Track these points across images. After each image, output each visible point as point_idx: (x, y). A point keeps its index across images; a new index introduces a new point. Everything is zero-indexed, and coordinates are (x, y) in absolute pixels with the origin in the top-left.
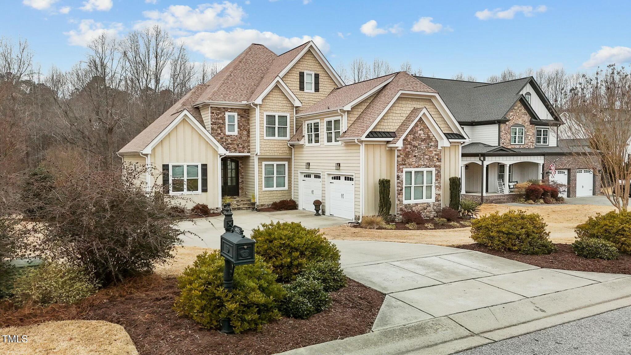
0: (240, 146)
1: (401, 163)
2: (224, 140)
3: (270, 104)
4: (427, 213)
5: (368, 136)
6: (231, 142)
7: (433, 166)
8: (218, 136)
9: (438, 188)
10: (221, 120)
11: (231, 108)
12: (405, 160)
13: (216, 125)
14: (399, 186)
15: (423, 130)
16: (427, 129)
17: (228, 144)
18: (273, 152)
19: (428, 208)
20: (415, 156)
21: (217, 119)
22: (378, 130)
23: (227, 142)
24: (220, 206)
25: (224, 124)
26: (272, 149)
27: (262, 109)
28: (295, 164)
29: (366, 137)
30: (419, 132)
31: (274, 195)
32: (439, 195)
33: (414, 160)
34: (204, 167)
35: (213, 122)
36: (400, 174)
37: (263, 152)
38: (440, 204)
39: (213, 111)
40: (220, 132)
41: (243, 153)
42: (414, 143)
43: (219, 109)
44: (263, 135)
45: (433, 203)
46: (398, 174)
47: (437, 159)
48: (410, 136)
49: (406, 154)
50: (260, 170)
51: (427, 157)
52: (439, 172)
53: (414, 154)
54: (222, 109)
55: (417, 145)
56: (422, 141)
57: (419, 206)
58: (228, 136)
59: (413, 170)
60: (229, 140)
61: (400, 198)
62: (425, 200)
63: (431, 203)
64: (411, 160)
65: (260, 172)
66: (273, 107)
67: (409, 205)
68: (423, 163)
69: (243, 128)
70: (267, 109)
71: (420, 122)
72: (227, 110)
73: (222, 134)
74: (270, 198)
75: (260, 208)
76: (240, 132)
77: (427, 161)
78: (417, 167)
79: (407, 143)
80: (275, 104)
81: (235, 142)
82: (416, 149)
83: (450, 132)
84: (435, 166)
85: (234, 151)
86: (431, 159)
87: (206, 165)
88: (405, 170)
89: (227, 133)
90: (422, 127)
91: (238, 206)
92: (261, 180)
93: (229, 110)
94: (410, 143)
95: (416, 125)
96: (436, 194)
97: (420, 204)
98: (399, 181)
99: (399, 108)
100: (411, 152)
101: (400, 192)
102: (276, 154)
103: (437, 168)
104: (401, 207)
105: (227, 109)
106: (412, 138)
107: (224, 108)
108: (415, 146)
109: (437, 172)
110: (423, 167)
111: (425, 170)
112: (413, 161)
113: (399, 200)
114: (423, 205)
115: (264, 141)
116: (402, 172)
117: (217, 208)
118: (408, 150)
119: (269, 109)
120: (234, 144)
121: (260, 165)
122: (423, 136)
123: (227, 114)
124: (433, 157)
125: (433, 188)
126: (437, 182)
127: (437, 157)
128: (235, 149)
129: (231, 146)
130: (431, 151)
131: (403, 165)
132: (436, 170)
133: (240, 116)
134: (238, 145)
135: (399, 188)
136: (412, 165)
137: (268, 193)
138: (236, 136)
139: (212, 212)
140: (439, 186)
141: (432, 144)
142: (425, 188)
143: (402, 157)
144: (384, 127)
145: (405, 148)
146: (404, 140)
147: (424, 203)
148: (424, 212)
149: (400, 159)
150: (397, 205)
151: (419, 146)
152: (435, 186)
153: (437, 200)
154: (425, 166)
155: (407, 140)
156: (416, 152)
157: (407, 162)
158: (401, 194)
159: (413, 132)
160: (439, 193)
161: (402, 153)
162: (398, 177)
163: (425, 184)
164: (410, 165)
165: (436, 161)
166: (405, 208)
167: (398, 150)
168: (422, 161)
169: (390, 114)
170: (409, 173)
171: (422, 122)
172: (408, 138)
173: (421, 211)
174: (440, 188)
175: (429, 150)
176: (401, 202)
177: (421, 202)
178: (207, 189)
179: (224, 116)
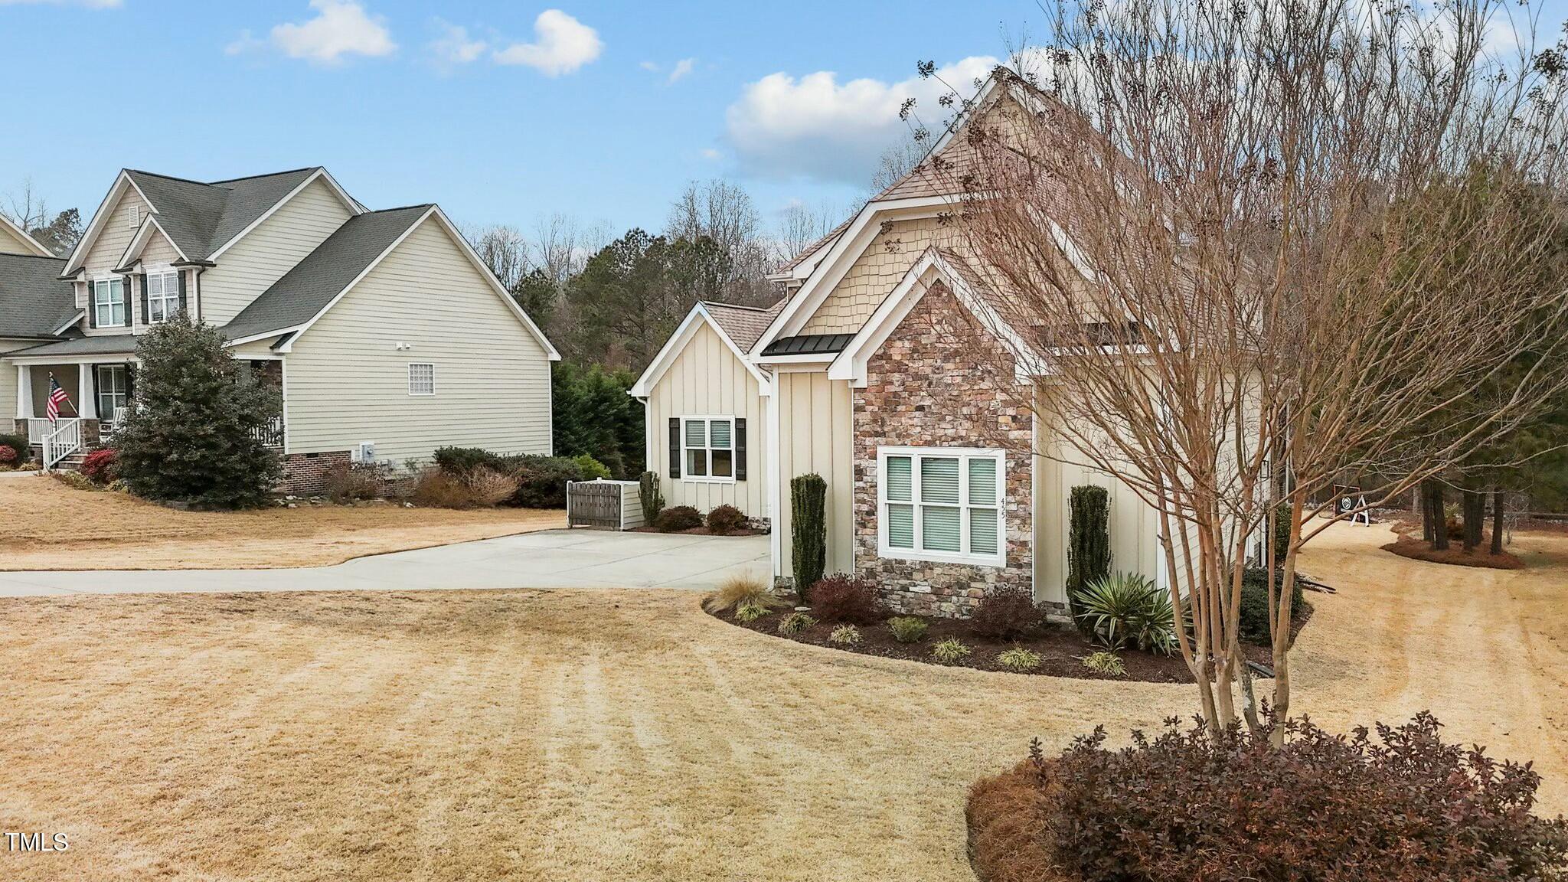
1: (866, 428)
4: (973, 602)
5: (770, 350)
7: (996, 443)
9: (1018, 521)
12: (883, 419)
14: (864, 502)
16: (968, 319)
19: (973, 584)
20: (920, 408)
29: (762, 355)
30: (936, 329)
32: (1024, 544)
33: (916, 420)
34: (741, 426)
36: (864, 463)
38: (1029, 578)
45: (998, 569)
46: (858, 462)
47: (1014, 418)
48: (899, 344)
49: (886, 401)
51: (965, 410)
52: (1021, 464)
53: (916, 400)
55: (928, 371)
56: (946, 359)
57: (937, 571)
59: (917, 454)
61: (866, 538)
62: (964, 556)
63: (986, 571)
64: (903, 420)
67: (902, 562)
68: (951, 432)
71: (939, 295)
77: (967, 424)
78: (928, 444)
79: (887, 367)
82: (926, 384)
84: (1003, 444)
86: (986, 420)
87: (743, 421)
88: (883, 452)
90: (947, 312)
94: (900, 367)
95: (922, 308)
96: (1011, 542)
97: (939, 565)
98: (861, 484)
100: (906, 394)
101: (867, 518)
103: (1013, 451)
104: (868, 565)
106: (905, 351)
108: (917, 377)
109: (1012, 464)
110: (953, 443)
111: (964, 454)
112: (911, 422)
113: (863, 543)
114: (952, 572)
116: (874, 457)
118: (892, 389)
122: (950, 341)
124: (995, 412)
125: (1001, 521)
126: (1011, 498)
127: (1011, 411)
130: (981, 392)
131: (877, 434)
132: (1008, 457)
135: (865, 508)
136: (908, 436)
140: (1021, 512)
141: (990, 366)
142: (965, 517)
143: (872, 412)
144: (840, 321)
145: (882, 382)
146: (876, 357)
147: (959, 566)
148: (958, 595)
149: (865, 417)
150: (856, 556)
151: (936, 376)
152: (1007, 512)
153: (1013, 561)
154: (960, 442)
155: (889, 358)
156: (924, 394)
157: (890, 428)
158: (870, 525)
159: (910, 330)
160: (1022, 539)
161: (873, 399)
162: (859, 473)
163: (963, 502)
164: (902, 437)
165: (1007, 425)
166: (885, 570)
167: (856, 390)
168: (949, 426)
169: (859, 281)
170: (905, 464)
171: (945, 295)
172: (892, 351)
173: (947, 591)
174: (1028, 521)
175: (976, 387)
176: (870, 551)
177: (947, 561)
178: (745, 475)
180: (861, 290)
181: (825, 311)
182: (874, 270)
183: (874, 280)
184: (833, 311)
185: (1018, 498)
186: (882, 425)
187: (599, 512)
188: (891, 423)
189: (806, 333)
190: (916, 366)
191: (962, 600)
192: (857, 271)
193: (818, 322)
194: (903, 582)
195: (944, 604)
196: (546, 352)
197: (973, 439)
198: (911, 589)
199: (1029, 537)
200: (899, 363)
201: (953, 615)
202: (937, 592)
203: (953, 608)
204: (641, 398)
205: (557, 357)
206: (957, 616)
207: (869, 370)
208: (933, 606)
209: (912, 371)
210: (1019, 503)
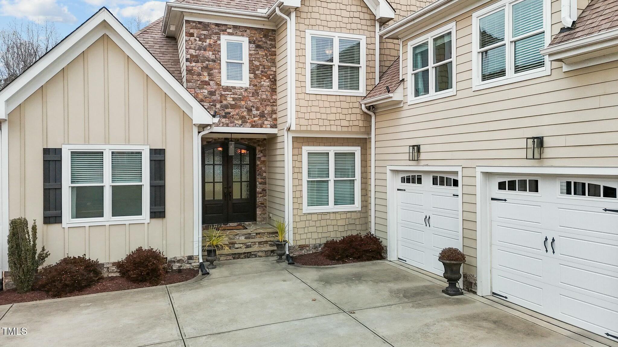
0: (255, 112)
2: (217, 97)
3: (321, 10)
6: (233, 103)
8: (203, 88)
10: (211, 53)
11: (235, 27)
13: (197, 62)
17: (226, 107)
18: (327, 123)
21: (200, 49)
23: (225, 102)
24: (197, 251)
25: (217, 60)
26: (324, 116)
27: (302, 21)
28: (379, 151)
31: (329, 222)
34: (158, 157)
35: (191, 55)
37: (303, 122)
39: (191, 31)
40: (207, 79)
41: (261, 127)
43: (206, 26)
44: (303, 84)
50: (298, 164)
54: (214, 26)
58: (227, 89)
60: (228, 99)
65: (297, 170)
66: (329, 18)
69: (262, 71)
70: (313, 22)
72: (225, 31)
73: (212, 83)
74: (320, 230)
75: (296, 254)
76: (255, 82)
80: (333, 12)
81: (243, 103)
85: (240, 122)
87: (162, 152)
89: (225, 82)
91: (248, 247)
92: (299, 188)
93: (228, 30)
102: (334, 128)
105: (223, 28)
107: (217, 25)
115: (307, 98)
117: (190, 258)
119: (319, 22)
120: (240, 107)
121: (297, 154)
123: (224, 40)
128: (242, 118)
129: (233, 112)
133: (254, 46)
134: (249, 110)
137: (315, 217)
138: (246, 90)
139: (176, 266)
178: (165, 211)
179: (218, 42)
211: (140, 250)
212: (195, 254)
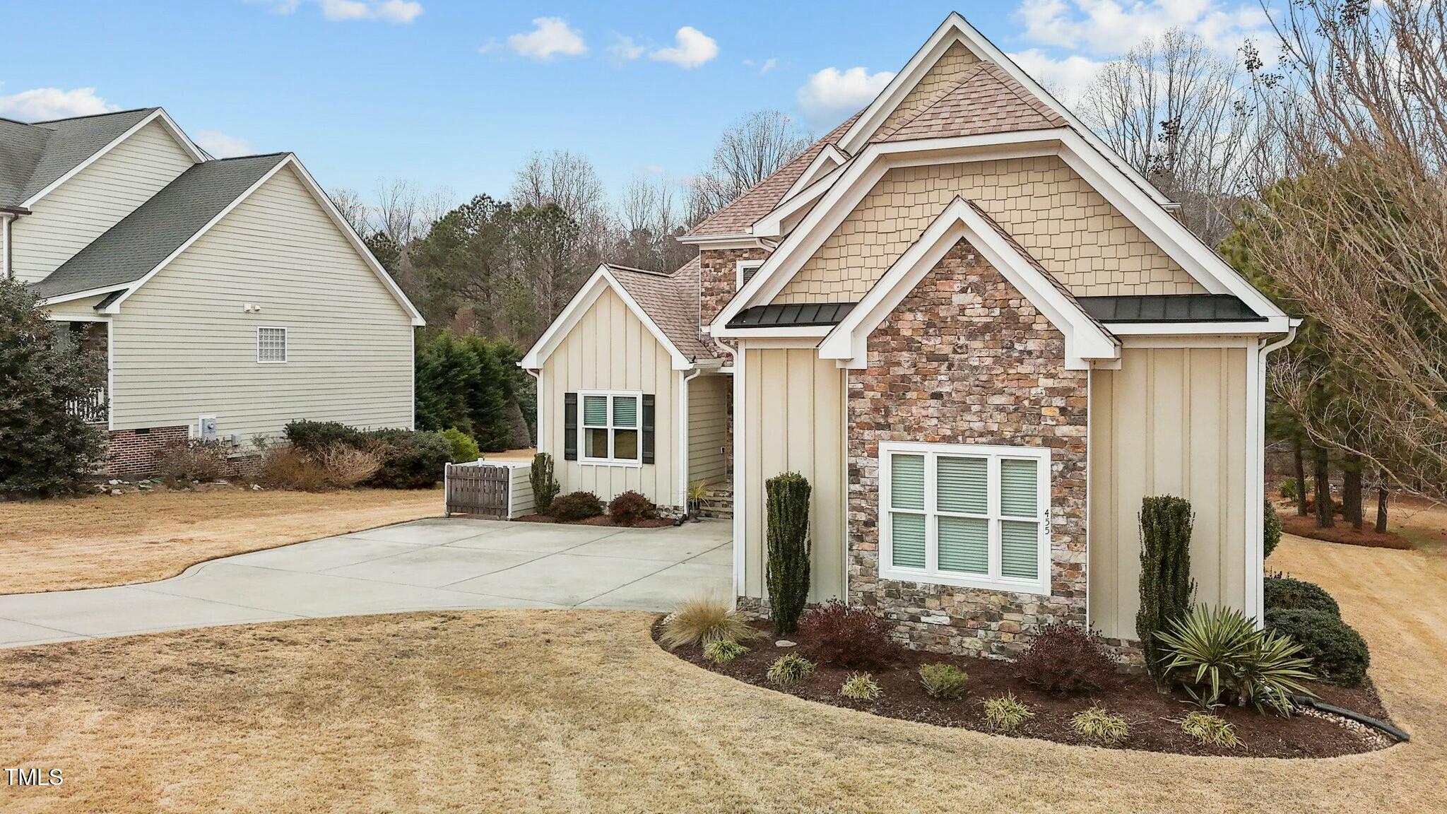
1: (865, 419)
4: (1006, 637)
5: (734, 323)
7: (1039, 441)
9: (1067, 539)
10: (725, 283)
11: (752, 250)
12: (887, 408)
14: (861, 509)
15: (977, 289)
16: (1001, 286)
19: (1006, 616)
20: (937, 396)
21: (714, 281)
22: (800, 299)
25: (732, 291)
29: (727, 327)
30: (958, 299)
32: (1076, 567)
33: (931, 410)
34: (649, 403)
35: (706, 288)
36: (861, 462)
38: (1083, 610)
39: (707, 262)
42: (933, 343)
43: (720, 254)
45: (1040, 598)
46: (853, 460)
47: (1063, 411)
48: (909, 316)
49: (892, 386)
51: (999, 400)
52: (1071, 467)
53: (931, 386)
54: (729, 253)
55: (947, 350)
56: (972, 336)
57: (959, 597)
59: (931, 452)
61: (863, 554)
62: (994, 580)
63: (1024, 599)
64: (914, 409)
67: (911, 585)
68: (977, 426)
71: (963, 258)
72: (742, 255)
77: (999, 417)
78: (946, 440)
79: (893, 344)
82: (944, 368)
83: (1184, 290)
84: (1048, 442)
86: (1025, 412)
87: (652, 398)
88: (887, 448)
90: (973, 278)
93: (745, 255)
94: (909, 345)
95: (942, 272)
96: (1058, 564)
97: (961, 590)
98: (857, 487)
99: (892, 213)
100: (918, 378)
101: (865, 529)
103: (1062, 451)
104: (867, 587)
105: (739, 254)
106: (918, 325)
107: (733, 251)
108: (932, 357)
109: (1060, 467)
110: (980, 440)
111: (994, 454)
112: (924, 413)
113: (859, 561)
114: (979, 599)
116: (874, 454)
117: (676, 508)
118: (899, 371)
122: (977, 314)
123: (741, 265)
124: (1036, 402)
125: (1044, 537)
126: (1058, 510)
127: (1059, 402)
130: (1021, 377)
131: (879, 427)
132: (1055, 458)
135: (862, 517)
136: (921, 429)
139: (663, 514)
140: (1072, 527)
141: (1032, 345)
142: (994, 531)
143: (872, 399)
144: (825, 288)
145: (886, 363)
146: (879, 332)
147: (988, 592)
148: (987, 629)
149: (862, 405)
150: (851, 577)
151: (957, 356)
152: (1054, 527)
153: (1060, 588)
154: (990, 438)
155: (897, 332)
156: (943, 378)
157: (897, 419)
158: (870, 538)
159: (925, 300)
160: (1073, 561)
161: (874, 383)
162: (855, 473)
163: (994, 512)
164: (913, 430)
165: (1053, 418)
166: (889, 594)
167: (852, 372)
168: (975, 418)
169: (850, 239)
170: (915, 463)
171: (971, 257)
172: (900, 324)
173: (971, 623)
174: (1081, 539)
175: (1011, 371)
176: (869, 571)
177: (972, 586)
178: (654, 458)
179: (734, 270)
180: (854, 250)
181: (807, 276)
182: (871, 226)
183: (870, 238)
184: (817, 275)
185: (1068, 510)
186: (887, 415)
187: (483, 499)
188: (898, 414)
189: (782, 301)
190: (932, 343)
191: (991, 634)
192: (850, 228)
193: (796, 288)
194: (913, 610)
195: (967, 640)
196: (409, 317)
197: (1008, 435)
198: (923, 619)
199: (1083, 558)
200: (910, 340)
201: (979, 653)
202: (957, 624)
203: (979, 645)
204: (532, 370)
205: (420, 321)
206: (984, 654)
207: (870, 348)
208: (952, 642)
209: (926, 349)
210: (1068, 516)
211: (630, 493)
212: (681, 505)
